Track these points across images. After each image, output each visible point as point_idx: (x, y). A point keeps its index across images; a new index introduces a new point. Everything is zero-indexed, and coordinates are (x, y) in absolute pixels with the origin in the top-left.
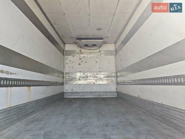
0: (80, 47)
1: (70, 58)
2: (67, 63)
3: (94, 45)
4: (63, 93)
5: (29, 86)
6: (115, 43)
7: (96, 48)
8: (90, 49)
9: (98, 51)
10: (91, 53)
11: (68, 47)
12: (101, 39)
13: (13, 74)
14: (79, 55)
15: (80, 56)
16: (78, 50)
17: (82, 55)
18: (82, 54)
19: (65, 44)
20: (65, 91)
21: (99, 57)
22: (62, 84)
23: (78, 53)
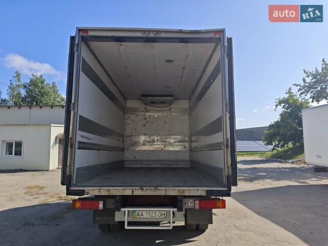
0: (146, 104)
1: (133, 117)
2: (129, 124)
3: (163, 102)
4: (124, 161)
5: (98, 150)
6: (189, 99)
7: (165, 105)
8: (157, 107)
9: (168, 108)
10: (159, 111)
11: (131, 104)
12: (171, 96)
13: (91, 139)
14: (143, 113)
15: (145, 114)
16: (142, 107)
17: (148, 114)
18: (148, 112)
19: (126, 99)
20: (126, 159)
21: (169, 116)
22: (123, 150)
23: (142, 112)
